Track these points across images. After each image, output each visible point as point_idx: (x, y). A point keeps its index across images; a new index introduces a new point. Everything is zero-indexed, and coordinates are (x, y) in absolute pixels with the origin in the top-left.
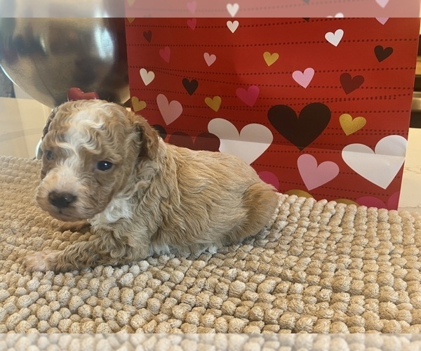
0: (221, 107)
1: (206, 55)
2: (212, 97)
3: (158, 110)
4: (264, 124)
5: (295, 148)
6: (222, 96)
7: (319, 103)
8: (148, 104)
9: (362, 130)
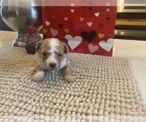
0: (69, 32)
1: (65, 18)
2: (66, 29)
3: (51, 33)
4: (80, 36)
5: (88, 42)
6: (69, 29)
7: (94, 31)
8: (48, 31)
9: (104, 37)
